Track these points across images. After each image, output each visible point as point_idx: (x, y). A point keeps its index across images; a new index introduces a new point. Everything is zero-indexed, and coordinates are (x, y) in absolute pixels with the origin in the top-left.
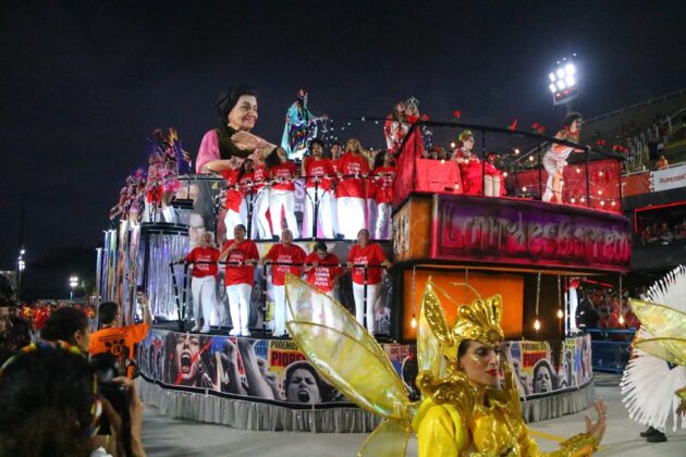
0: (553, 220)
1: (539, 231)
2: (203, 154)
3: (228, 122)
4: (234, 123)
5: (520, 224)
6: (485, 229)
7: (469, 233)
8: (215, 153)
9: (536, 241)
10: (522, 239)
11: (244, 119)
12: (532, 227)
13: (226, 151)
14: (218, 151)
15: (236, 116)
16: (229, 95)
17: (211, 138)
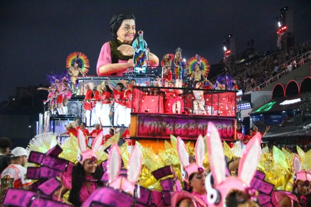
0: (187, 122)
1: (180, 126)
2: (100, 60)
3: (117, 37)
4: (121, 38)
5: (171, 124)
6: (156, 126)
7: (150, 128)
8: (108, 59)
9: (178, 130)
10: (172, 129)
11: (126, 35)
12: (176, 125)
13: (116, 57)
14: (110, 57)
15: (121, 34)
16: (117, 19)
17: (106, 49)
